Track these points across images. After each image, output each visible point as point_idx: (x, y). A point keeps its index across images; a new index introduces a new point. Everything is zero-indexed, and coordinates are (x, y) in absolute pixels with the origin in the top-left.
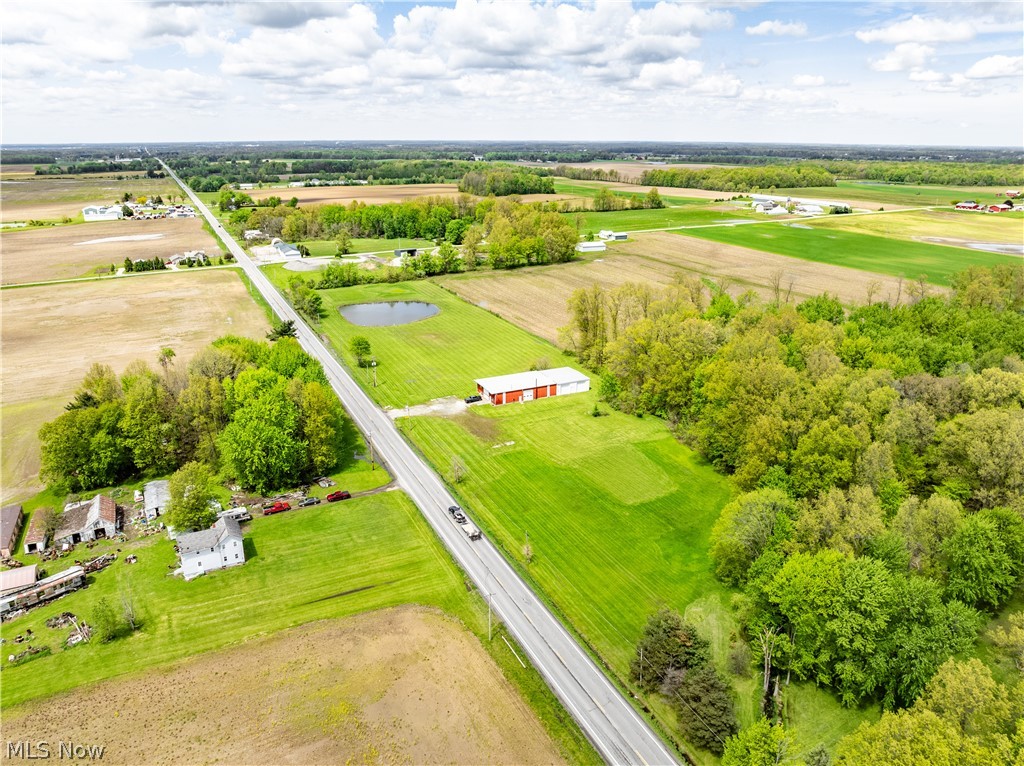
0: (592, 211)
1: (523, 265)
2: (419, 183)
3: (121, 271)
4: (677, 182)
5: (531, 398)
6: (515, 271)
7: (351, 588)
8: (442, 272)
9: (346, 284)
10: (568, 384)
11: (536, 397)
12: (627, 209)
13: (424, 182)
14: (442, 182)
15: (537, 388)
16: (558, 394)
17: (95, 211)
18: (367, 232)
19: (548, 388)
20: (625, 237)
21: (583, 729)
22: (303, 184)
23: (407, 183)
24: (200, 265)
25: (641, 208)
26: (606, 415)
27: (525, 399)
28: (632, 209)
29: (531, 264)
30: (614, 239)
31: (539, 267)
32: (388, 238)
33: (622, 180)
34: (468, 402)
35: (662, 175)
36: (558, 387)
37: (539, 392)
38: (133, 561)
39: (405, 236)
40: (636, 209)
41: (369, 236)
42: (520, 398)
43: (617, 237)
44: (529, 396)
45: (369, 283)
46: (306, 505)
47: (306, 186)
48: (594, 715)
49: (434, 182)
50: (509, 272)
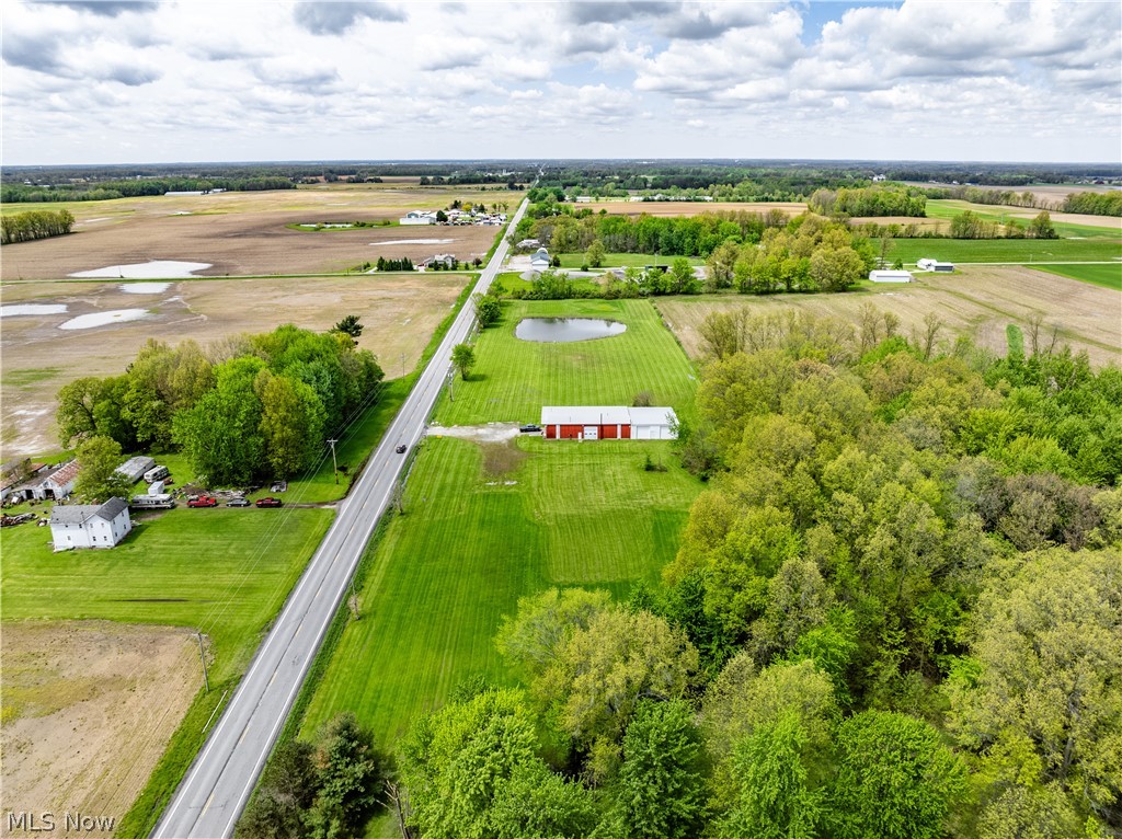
0: (947, 237)
1: (780, 292)
2: (772, 201)
3: (374, 270)
4: (1114, 209)
5: (596, 437)
6: (764, 298)
7: (166, 597)
8: (673, 293)
9: (557, 297)
10: (648, 426)
11: (601, 436)
12: (999, 238)
13: (778, 201)
14: (800, 201)
15: (602, 426)
16: (633, 437)
17: (417, 216)
18: (641, 246)
19: (619, 428)
20: (950, 268)
21: (158, 826)
22: (642, 198)
23: (758, 201)
24: (446, 268)
25: (1022, 237)
26: (663, 470)
27: (586, 437)
28: (1007, 237)
29: (791, 291)
30: (932, 269)
31: (801, 295)
32: (664, 254)
33: (1038, 205)
34: (522, 431)
35: (1095, 200)
36: (633, 430)
37: (606, 431)
38: (42, 524)
39: (682, 254)
40: (1013, 238)
41: (644, 252)
42: (580, 434)
43: (937, 268)
44: (591, 434)
45: (584, 297)
46: (232, 505)
47: (645, 201)
48: (189, 814)
49: (789, 201)
50: (758, 297)
